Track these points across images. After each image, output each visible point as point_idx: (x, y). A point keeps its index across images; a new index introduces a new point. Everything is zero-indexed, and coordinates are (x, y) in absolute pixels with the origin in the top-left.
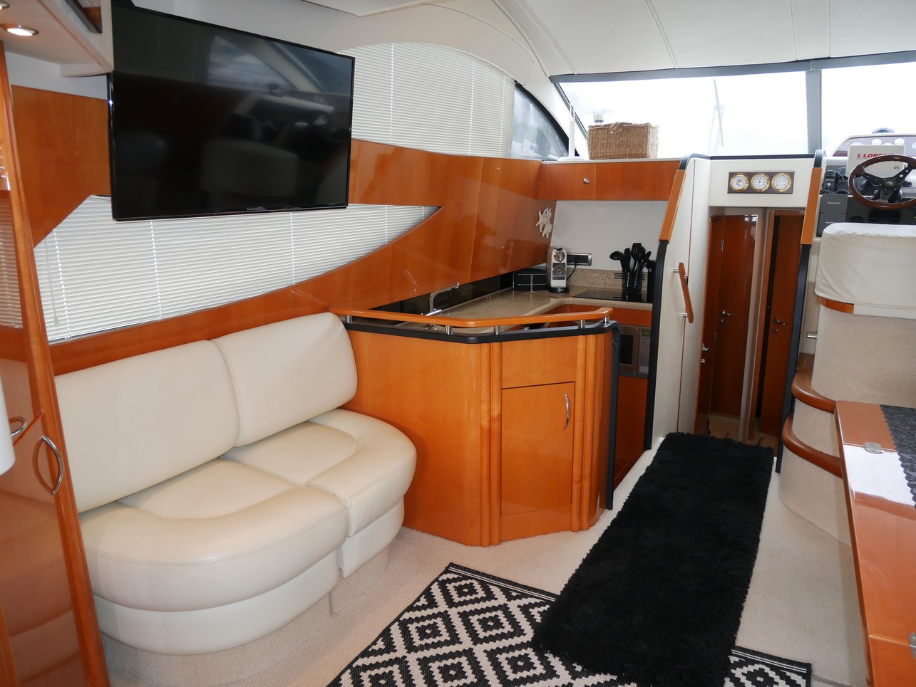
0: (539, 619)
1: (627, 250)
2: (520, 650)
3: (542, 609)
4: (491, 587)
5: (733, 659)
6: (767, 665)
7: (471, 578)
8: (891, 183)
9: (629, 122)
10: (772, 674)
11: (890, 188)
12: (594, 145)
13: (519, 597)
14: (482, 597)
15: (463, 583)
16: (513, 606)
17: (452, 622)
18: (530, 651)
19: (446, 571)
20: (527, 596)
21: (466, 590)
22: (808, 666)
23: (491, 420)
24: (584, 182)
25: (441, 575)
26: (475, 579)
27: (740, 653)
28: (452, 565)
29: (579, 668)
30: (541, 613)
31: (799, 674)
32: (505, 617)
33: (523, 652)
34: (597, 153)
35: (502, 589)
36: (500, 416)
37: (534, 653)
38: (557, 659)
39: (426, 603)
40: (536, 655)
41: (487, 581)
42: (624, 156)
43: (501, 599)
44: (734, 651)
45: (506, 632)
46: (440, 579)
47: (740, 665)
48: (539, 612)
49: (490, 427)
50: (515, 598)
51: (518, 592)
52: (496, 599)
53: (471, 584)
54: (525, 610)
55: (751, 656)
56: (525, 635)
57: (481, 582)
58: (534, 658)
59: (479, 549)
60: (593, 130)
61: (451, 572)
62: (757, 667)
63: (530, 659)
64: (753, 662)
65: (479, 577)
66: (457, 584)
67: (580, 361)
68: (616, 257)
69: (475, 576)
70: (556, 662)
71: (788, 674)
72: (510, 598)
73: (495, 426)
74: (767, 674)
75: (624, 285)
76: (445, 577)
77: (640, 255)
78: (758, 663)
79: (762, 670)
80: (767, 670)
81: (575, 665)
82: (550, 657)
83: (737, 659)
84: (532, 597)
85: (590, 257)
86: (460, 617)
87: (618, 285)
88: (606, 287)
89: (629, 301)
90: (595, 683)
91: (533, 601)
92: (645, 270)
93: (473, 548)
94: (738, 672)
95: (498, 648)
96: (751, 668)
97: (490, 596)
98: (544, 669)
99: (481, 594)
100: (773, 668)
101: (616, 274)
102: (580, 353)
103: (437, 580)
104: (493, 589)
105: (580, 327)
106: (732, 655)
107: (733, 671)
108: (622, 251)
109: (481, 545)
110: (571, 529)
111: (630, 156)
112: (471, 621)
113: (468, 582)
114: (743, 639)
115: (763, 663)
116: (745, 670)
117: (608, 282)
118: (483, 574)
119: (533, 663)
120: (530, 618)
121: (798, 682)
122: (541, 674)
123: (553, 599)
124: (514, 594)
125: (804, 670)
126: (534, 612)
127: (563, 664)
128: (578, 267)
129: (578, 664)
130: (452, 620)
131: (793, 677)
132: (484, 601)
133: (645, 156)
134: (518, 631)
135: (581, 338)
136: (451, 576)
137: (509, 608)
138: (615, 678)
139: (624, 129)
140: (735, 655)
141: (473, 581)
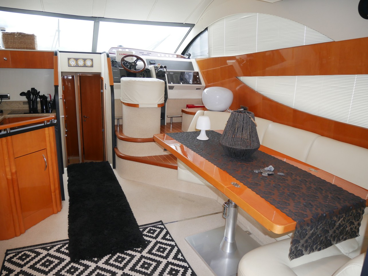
0: (67, 251)
1: (29, 91)
2: (68, 266)
3: (65, 247)
4: (35, 250)
5: (141, 230)
6: (151, 227)
7: (23, 251)
8: (133, 64)
9: (24, 33)
10: (154, 228)
11: (134, 66)
12: (7, 42)
13: (52, 247)
14: (35, 256)
15: (20, 255)
16: (52, 252)
17: (28, 273)
18: (72, 264)
19: (7, 254)
20: (55, 246)
21: (24, 257)
22: (161, 221)
23: (12, 174)
24: (5, 60)
25: (5, 257)
26: (25, 251)
27: (141, 227)
28: (8, 250)
29: (96, 259)
30: (67, 249)
31: (160, 225)
32: (52, 258)
33: (70, 266)
34: (9, 46)
35: (42, 248)
36: (16, 172)
37: (75, 264)
38: (85, 260)
39: (7, 273)
40: (76, 264)
41: (32, 249)
42: (24, 48)
43: (45, 252)
44: (140, 228)
45: (57, 263)
46: (6, 259)
47: (144, 230)
48: (65, 249)
49: (12, 178)
50: (50, 249)
51: (49, 246)
52: (42, 253)
53: (25, 253)
54: (58, 251)
55: (145, 226)
56: (66, 260)
57: (29, 251)
58: (76, 266)
59: (16, 238)
60: (5, 34)
61: (10, 254)
62: (149, 229)
63: (75, 267)
64: (147, 228)
65: (26, 249)
66: (18, 257)
67: (47, 139)
68: (23, 95)
69: (24, 249)
70: (86, 262)
71: (158, 226)
72: (48, 250)
73: (15, 177)
74: (153, 229)
75: (30, 107)
76: (8, 257)
77: (35, 93)
78: (148, 227)
79: (150, 229)
80: (152, 228)
81: (93, 259)
82: (83, 262)
83: (142, 229)
84: (57, 245)
85: (9, 95)
86: (30, 269)
87: (26, 107)
88: (19, 109)
89: (33, 113)
90: (105, 261)
91: (59, 246)
92: (38, 100)
93: (13, 239)
94: (145, 233)
95: (58, 271)
96: (147, 230)
97: (38, 254)
98: (83, 267)
99: (33, 255)
100: (153, 227)
101: (24, 103)
102: (47, 135)
103: (4, 260)
104: (37, 250)
105: (45, 124)
106: (140, 229)
107: (143, 233)
108: (26, 92)
109: (16, 236)
110: (54, 213)
111: (27, 48)
112: (37, 267)
113: (23, 253)
114: (139, 223)
115: (149, 227)
116: (146, 231)
117: (20, 106)
118: (28, 247)
119: (78, 267)
120: (63, 253)
121: (162, 227)
122: (83, 269)
123: (68, 241)
124: (49, 248)
125: (161, 223)
126: (63, 249)
127: (89, 261)
128: (3, 100)
129: (95, 258)
130: (27, 272)
131: (159, 226)
132: (37, 257)
133: (34, 48)
134: (62, 260)
135: (46, 129)
136: (11, 255)
137: (51, 254)
138: (110, 255)
139: (22, 36)
140: (141, 229)
141: (24, 252)
